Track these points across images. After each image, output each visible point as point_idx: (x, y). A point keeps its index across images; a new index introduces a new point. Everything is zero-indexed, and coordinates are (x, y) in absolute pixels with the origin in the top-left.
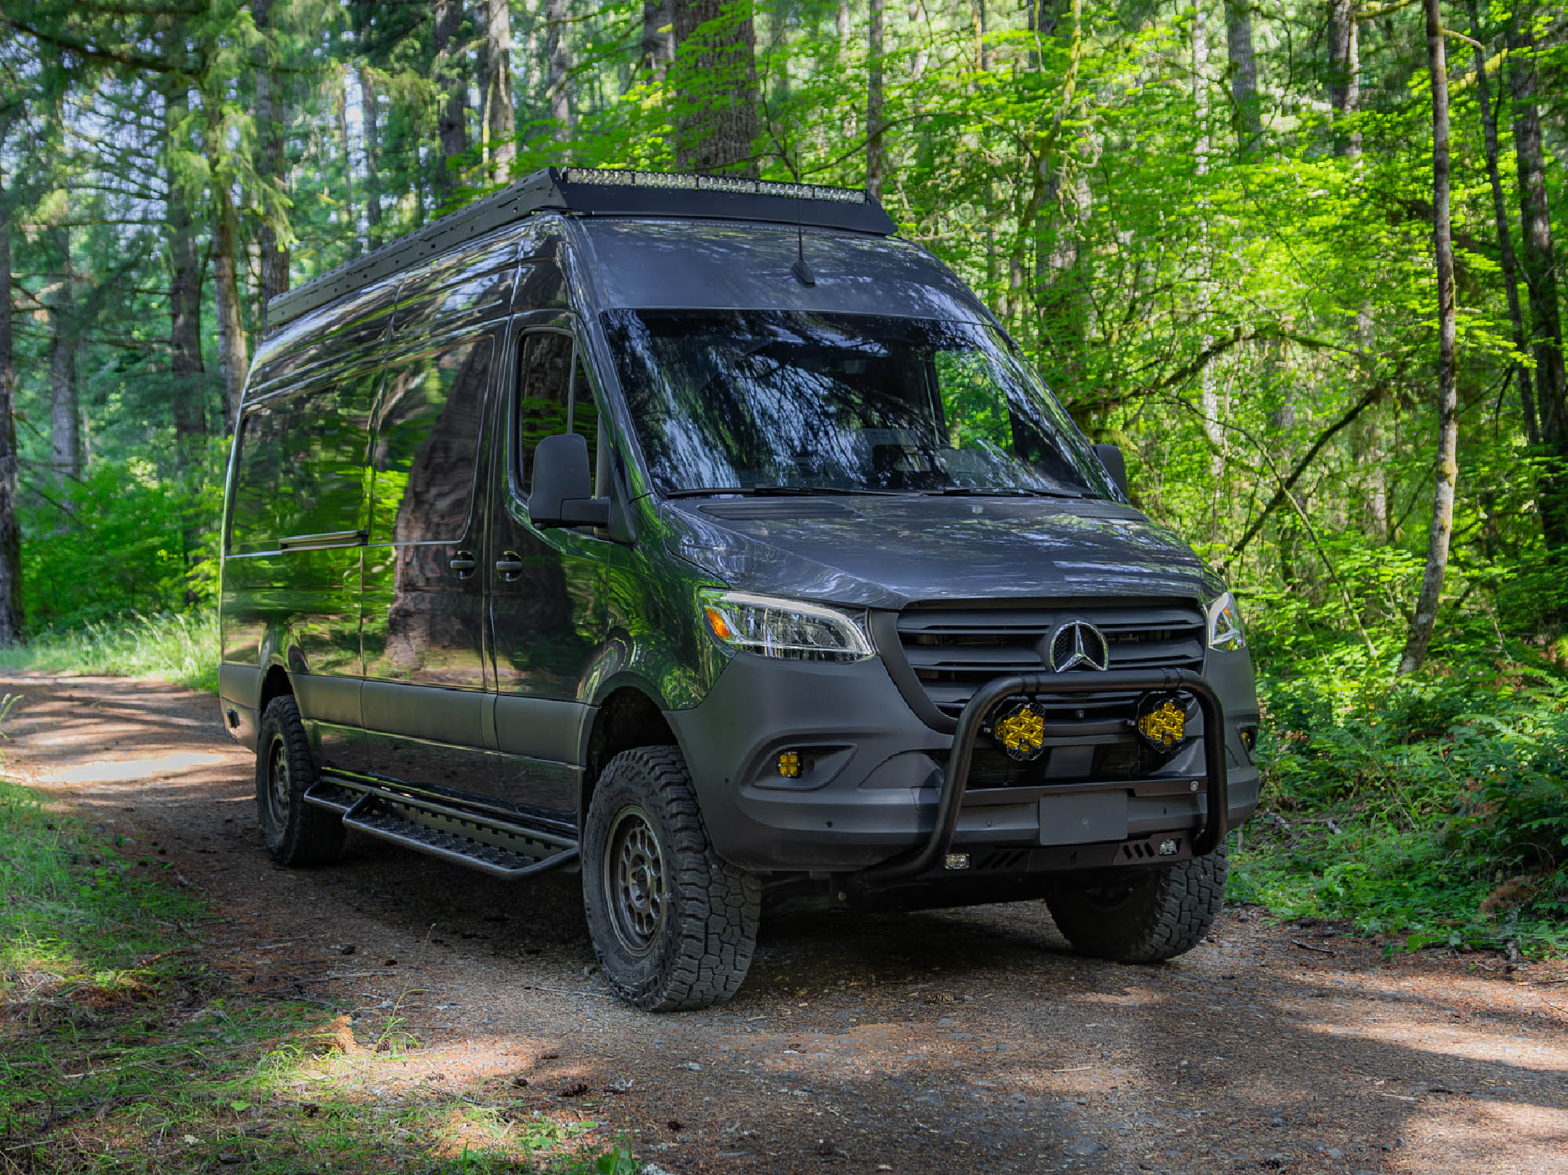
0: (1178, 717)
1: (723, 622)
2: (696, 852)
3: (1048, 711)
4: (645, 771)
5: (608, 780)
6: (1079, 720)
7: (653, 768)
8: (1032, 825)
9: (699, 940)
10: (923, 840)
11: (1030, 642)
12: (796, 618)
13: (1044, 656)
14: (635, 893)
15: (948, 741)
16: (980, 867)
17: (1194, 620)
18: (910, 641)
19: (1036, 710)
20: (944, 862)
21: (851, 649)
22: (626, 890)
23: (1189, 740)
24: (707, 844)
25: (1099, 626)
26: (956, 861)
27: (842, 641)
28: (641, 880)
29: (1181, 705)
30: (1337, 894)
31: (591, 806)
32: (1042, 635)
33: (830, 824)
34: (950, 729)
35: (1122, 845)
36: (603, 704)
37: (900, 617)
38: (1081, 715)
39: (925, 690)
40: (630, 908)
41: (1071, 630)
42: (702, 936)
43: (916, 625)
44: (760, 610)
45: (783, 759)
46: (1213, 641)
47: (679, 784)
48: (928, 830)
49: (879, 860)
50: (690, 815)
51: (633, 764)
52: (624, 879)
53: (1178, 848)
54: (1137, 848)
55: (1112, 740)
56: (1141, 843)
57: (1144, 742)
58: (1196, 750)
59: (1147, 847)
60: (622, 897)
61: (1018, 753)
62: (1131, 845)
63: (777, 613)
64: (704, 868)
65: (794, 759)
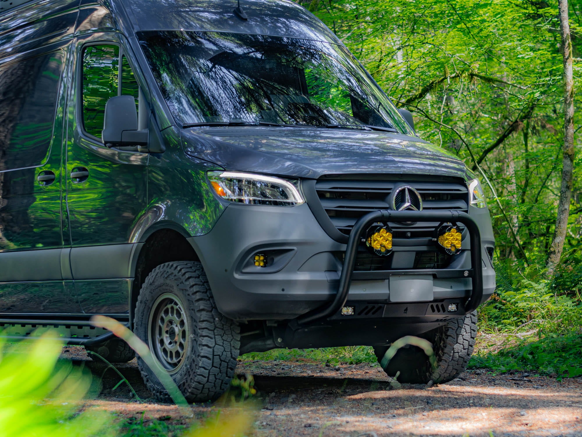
0: (458, 236)
1: (221, 188)
2: (208, 311)
3: (394, 232)
4: (176, 272)
5: (151, 281)
6: (408, 238)
7: (180, 270)
8: (387, 292)
9: (209, 359)
10: (332, 297)
11: (383, 197)
12: (259, 185)
13: (390, 204)
14: (167, 341)
15: (344, 247)
16: (360, 314)
17: (463, 190)
18: (322, 195)
19: (389, 230)
20: (341, 311)
21: (291, 200)
22: (162, 342)
23: (463, 251)
24: (214, 307)
25: (418, 190)
26: (347, 311)
27: (286, 197)
28: (172, 334)
29: (459, 230)
30: (528, 359)
31: (139, 298)
32: (390, 193)
33: (283, 290)
34: (345, 241)
35: (430, 304)
36: (146, 241)
37: (317, 183)
38: (409, 235)
39: (330, 220)
40: (165, 351)
41: (403, 191)
42: (211, 357)
43: (325, 187)
44: (240, 181)
45: (257, 258)
46: (472, 202)
47: (196, 278)
48: (335, 293)
49: (307, 311)
50: (203, 292)
51: (168, 270)
52: (160, 334)
53: (457, 308)
54: (437, 306)
55: (424, 248)
56: (440, 304)
57: (442, 249)
58: (467, 255)
59: (442, 306)
60: (158, 345)
61: (379, 251)
62: (435, 304)
63: (249, 182)
64: (212, 320)
65: (262, 258)
